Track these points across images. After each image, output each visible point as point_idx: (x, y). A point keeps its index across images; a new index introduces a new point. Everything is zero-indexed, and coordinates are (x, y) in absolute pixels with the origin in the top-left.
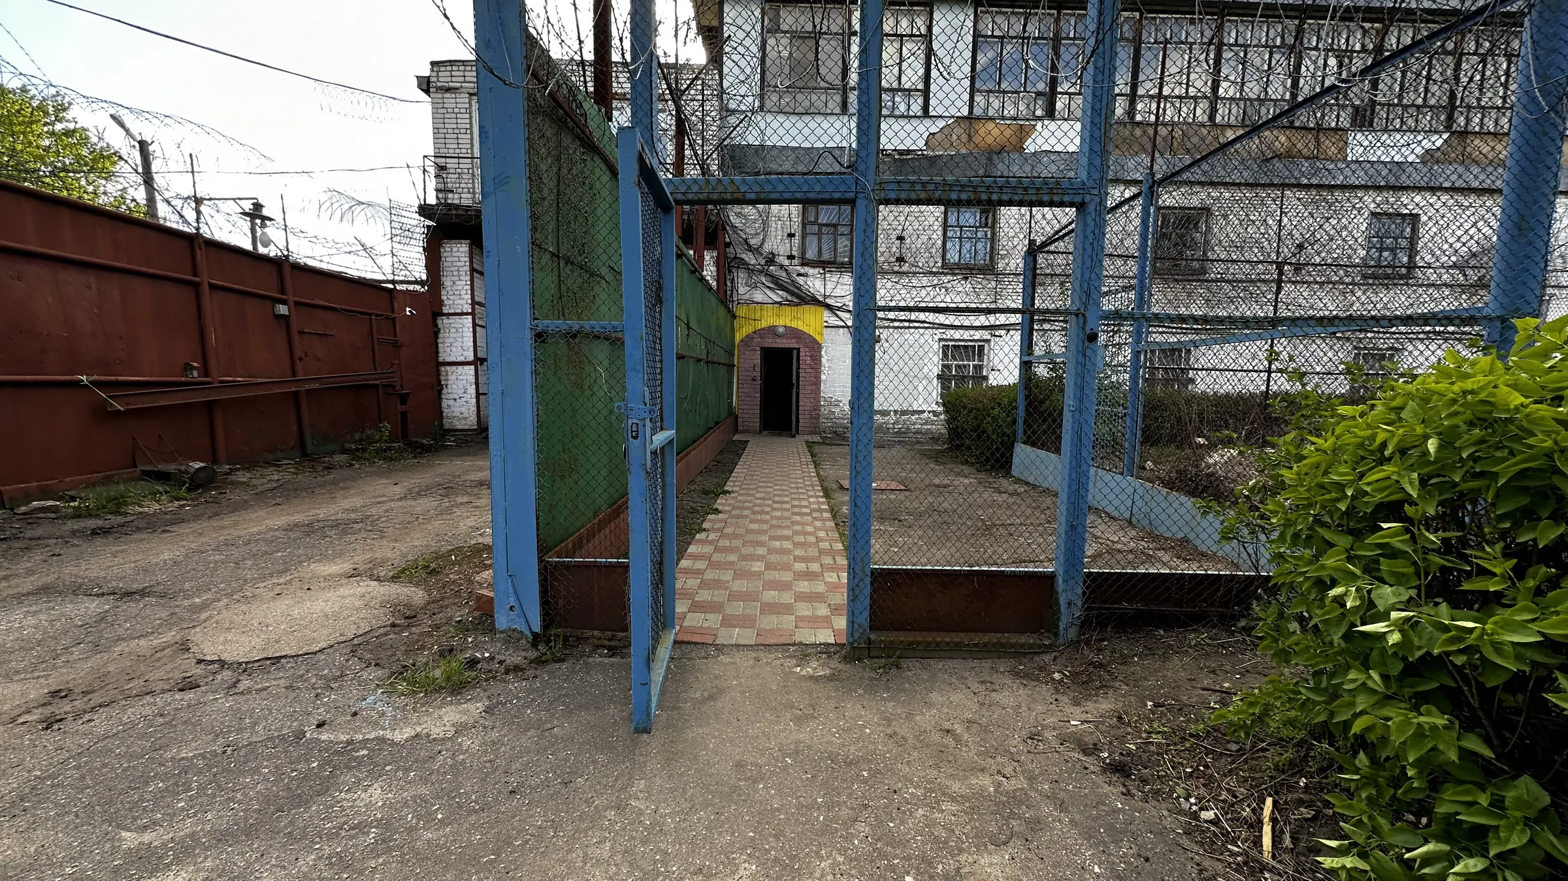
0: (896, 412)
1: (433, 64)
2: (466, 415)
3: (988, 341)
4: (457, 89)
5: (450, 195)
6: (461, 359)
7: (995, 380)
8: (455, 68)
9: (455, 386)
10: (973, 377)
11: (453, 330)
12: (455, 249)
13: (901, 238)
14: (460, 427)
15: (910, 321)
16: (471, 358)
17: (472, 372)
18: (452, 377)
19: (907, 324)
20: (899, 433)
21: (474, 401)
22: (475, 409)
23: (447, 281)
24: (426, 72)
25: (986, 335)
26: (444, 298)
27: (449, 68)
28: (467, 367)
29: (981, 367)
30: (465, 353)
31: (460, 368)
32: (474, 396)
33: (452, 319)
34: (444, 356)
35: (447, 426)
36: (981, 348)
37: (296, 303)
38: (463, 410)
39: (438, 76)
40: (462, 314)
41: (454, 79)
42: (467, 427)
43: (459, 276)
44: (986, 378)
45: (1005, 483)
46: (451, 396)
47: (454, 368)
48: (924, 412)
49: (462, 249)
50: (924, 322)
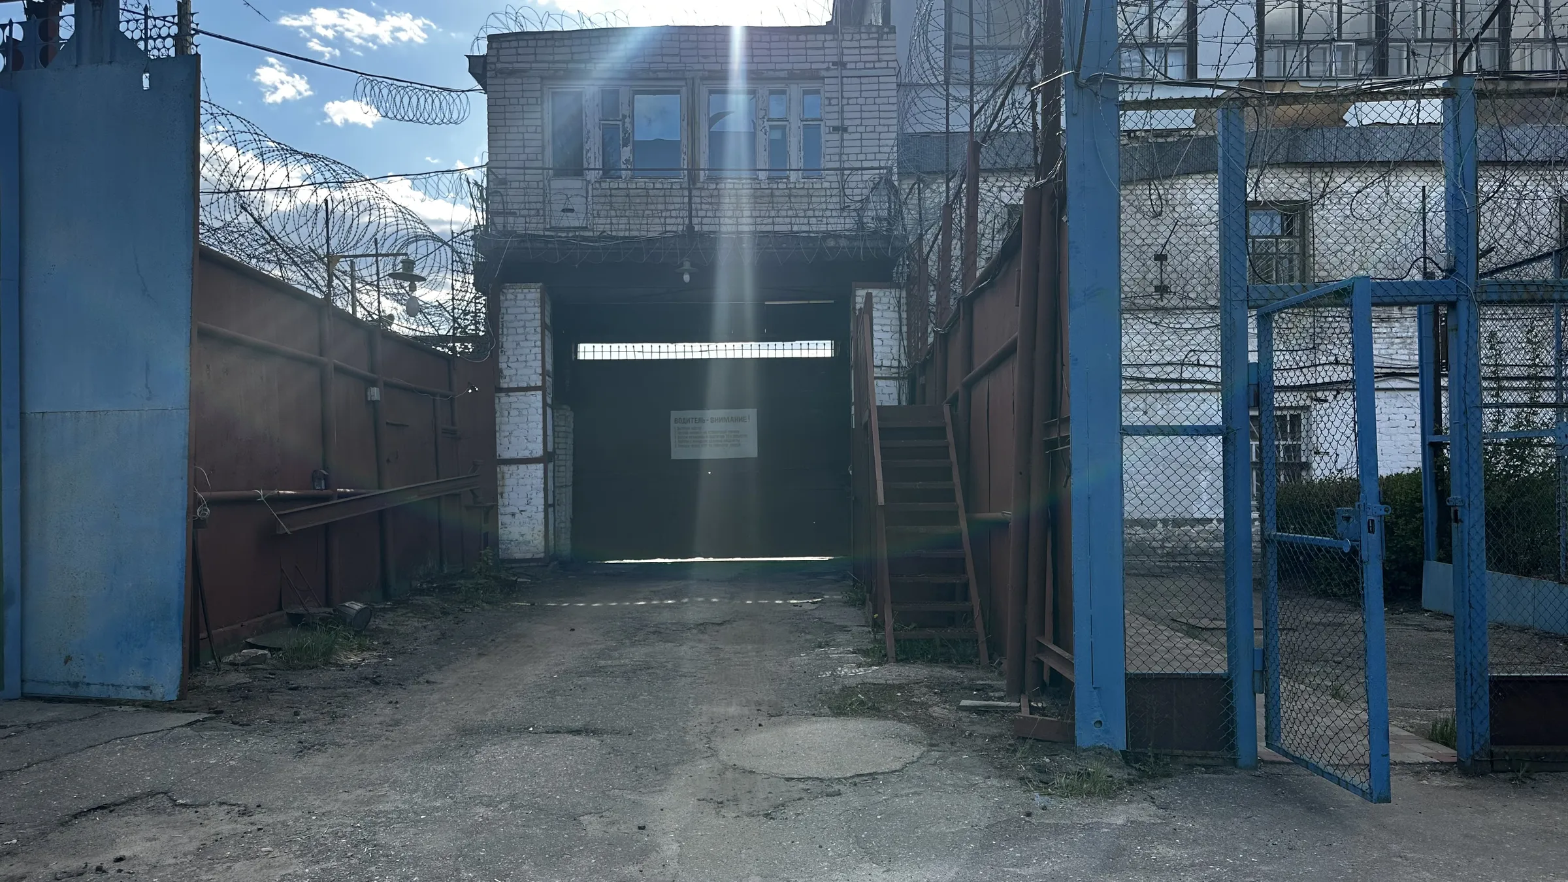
0: (1165, 522)
1: (491, 38)
2: (528, 537)
3: (1307, 408)
4: (524, 71)
5: (511, 219)
6: (526, 454)
7: (1320, 470)
8: (522, 43)
9: (513, 495)
10: (1286, 466)
11: (514, 413)
12: (520, 296)
13: (1160, 258)
14: (518, 556)
15: (1180, 381)
16: (538, 451)
17: (540, 473)
18: (510, 482)
19: (1175, 386)
20: (1172, 555)
21: (542, 515)
22: (542, 528)
23: (508, 343)
24: (482, 49)
25: (1302, 399)
26: (503, 366)
27: (514, 44)
28: (532, 467)
29: (1297, 449)
30: (531, 446)
31: (522, 467)
32: (541, 508)
33: (514, 397)
34: (504, 452)
35: (502, 555)
36: (1296, 420)
37: (386, 384)
38: (524, 530)
39: (498, 56)
40: (528, 389)
41: (520, 58)
42: (529, 556)
43: (525, 334)
44: (1307, 466)
45: (1417, 618)
46: (509, 510)
47: (513, 468)
48: (1211, 520)
49: (529, 296)
50: (1202, 382)
